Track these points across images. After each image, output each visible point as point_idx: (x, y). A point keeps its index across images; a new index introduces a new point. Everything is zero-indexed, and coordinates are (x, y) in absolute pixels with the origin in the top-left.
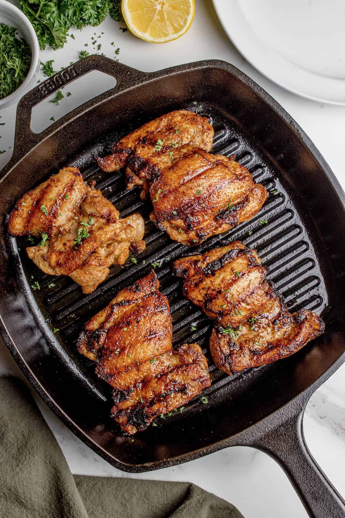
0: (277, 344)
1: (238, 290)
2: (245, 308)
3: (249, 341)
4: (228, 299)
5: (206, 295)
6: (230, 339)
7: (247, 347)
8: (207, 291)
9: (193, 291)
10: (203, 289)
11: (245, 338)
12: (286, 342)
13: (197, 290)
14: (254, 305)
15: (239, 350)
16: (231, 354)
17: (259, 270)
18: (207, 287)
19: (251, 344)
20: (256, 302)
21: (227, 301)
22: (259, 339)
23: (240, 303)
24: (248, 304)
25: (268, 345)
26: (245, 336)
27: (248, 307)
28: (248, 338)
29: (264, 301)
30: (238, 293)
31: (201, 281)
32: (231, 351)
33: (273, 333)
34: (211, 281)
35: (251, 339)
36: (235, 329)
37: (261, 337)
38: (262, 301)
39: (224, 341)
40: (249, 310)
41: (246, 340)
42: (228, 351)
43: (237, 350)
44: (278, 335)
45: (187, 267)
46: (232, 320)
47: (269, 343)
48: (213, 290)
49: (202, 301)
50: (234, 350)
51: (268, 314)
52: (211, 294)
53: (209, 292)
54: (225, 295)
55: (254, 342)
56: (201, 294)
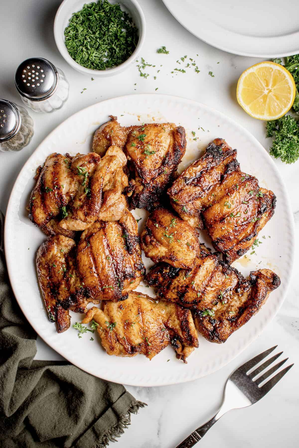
0: (245, 306)
1: (200, 279)
2: (211, 290)
3: (224, 313)
4: (195, 289)
5: (178, 292)
6: (210, 318)
7: (225, 319)
8: (178, 289)
9: (167, 293)
10: (174, 288)
11: (220, 312)
12: (251, 302)
13: (170, 291)
14: (217, 286)
15: (219, 324)
16: (215, 328)
17: (210, 258)
18: (176, 285)
19: (227, 315)
20: (217, 283)
21: (196, 291)
22: (231, 308)
23: (206, 289)
24: (212, 287)
25: (239, 310)
26: (220, 311)
27: (213, 289)
28: (223, 311)
29: (223, 280)
30: (201, 282)
31: (171, 284)
32: (214, 327)
33: (240, 300)
34: (177, 281)
35: (225, 311)
36: (211, 309)
37: (232, 306)
38: (222, 280)
39: (206, 321)
40: (215, 291)
41: (222, 314)
42: (212, 327)
43: (218, 323)
44: (244, 299)
45: (156, 276)
46: (205, 303)
47: (240, 308)
48: (182, 287)
49: (177, 298)
50: (216, 325)
51: (230, 287)
52: (181, 290)
53: (180, 289)
54: (192, 287)
55: (228, 312)
56: (174, 293)
